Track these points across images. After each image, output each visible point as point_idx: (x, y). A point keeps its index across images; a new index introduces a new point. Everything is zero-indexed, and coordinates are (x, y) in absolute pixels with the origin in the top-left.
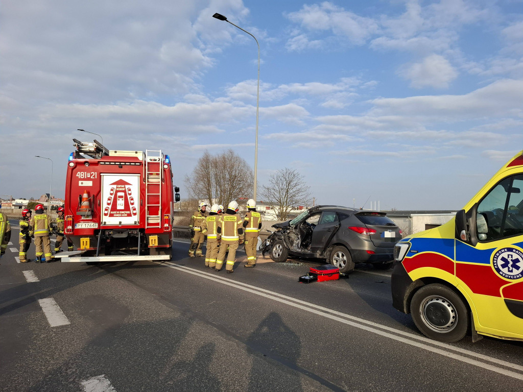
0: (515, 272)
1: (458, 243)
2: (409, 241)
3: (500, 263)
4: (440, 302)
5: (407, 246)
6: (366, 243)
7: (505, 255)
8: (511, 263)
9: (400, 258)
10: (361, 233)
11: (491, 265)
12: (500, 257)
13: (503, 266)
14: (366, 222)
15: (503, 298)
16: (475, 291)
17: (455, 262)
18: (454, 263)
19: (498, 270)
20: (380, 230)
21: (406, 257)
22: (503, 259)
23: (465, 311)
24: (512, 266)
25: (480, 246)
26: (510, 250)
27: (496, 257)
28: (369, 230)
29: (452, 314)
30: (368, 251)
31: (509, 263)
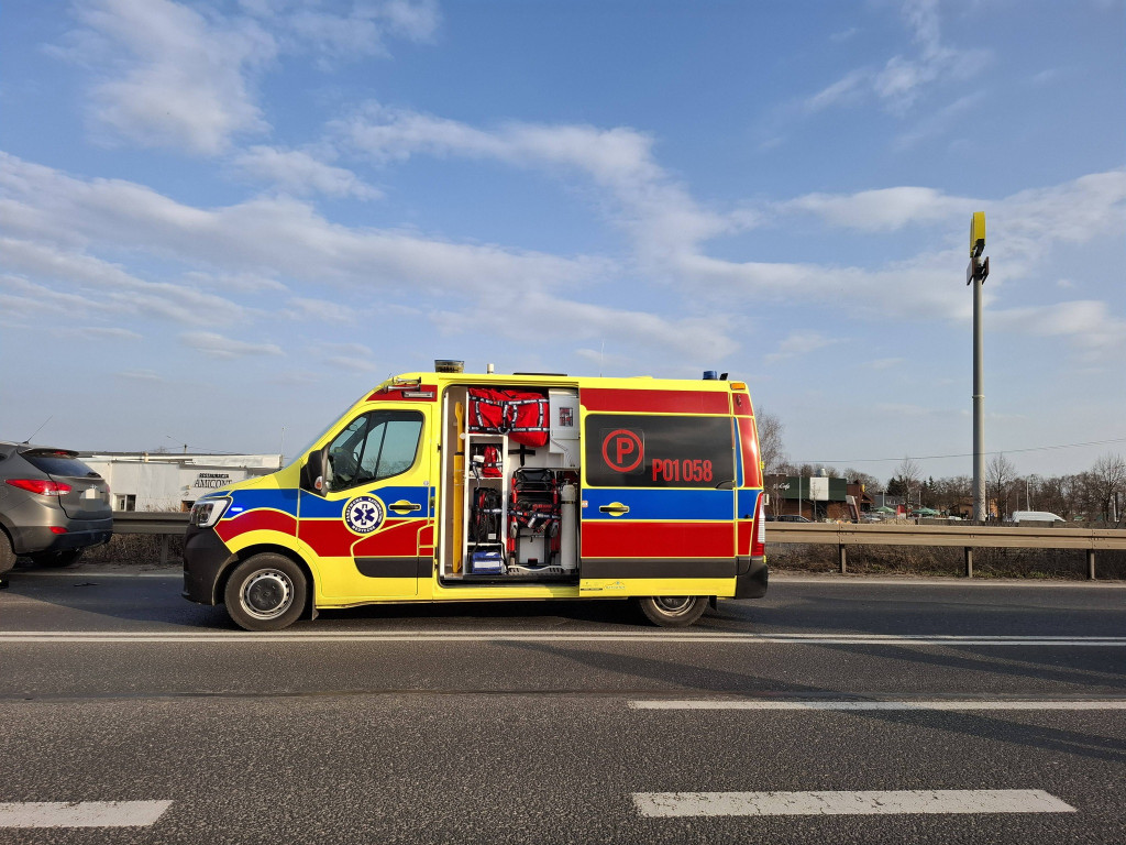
0: (370, 524)
1: (303, 494)
2: (228, 495)
3: (354, 514)
4: (271, 576)
5: (225, 502)
6: (49, 512)
7: (359, 506)
8: (365, 514)
9: (211, 521)
10: (41, 492)
11: (343, 519)
12: (354, 508)
13: (357, 519)
14: (48, 469)
15: (353, 557)
16: (321, 554)
17: (298, 519)
18: (295, 521)
19: (351, 524)
20: (77, 486)
21: (222, 519)
22: (357, 510)
23: (304, 582)
24: (366, 518)
25: (332, 497)
26: (365, 499)
27: (349, 508)
28: (56, 486)
29: (286, 591)
30: (52, 528)
31: (362, 514)
